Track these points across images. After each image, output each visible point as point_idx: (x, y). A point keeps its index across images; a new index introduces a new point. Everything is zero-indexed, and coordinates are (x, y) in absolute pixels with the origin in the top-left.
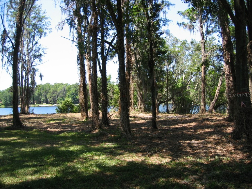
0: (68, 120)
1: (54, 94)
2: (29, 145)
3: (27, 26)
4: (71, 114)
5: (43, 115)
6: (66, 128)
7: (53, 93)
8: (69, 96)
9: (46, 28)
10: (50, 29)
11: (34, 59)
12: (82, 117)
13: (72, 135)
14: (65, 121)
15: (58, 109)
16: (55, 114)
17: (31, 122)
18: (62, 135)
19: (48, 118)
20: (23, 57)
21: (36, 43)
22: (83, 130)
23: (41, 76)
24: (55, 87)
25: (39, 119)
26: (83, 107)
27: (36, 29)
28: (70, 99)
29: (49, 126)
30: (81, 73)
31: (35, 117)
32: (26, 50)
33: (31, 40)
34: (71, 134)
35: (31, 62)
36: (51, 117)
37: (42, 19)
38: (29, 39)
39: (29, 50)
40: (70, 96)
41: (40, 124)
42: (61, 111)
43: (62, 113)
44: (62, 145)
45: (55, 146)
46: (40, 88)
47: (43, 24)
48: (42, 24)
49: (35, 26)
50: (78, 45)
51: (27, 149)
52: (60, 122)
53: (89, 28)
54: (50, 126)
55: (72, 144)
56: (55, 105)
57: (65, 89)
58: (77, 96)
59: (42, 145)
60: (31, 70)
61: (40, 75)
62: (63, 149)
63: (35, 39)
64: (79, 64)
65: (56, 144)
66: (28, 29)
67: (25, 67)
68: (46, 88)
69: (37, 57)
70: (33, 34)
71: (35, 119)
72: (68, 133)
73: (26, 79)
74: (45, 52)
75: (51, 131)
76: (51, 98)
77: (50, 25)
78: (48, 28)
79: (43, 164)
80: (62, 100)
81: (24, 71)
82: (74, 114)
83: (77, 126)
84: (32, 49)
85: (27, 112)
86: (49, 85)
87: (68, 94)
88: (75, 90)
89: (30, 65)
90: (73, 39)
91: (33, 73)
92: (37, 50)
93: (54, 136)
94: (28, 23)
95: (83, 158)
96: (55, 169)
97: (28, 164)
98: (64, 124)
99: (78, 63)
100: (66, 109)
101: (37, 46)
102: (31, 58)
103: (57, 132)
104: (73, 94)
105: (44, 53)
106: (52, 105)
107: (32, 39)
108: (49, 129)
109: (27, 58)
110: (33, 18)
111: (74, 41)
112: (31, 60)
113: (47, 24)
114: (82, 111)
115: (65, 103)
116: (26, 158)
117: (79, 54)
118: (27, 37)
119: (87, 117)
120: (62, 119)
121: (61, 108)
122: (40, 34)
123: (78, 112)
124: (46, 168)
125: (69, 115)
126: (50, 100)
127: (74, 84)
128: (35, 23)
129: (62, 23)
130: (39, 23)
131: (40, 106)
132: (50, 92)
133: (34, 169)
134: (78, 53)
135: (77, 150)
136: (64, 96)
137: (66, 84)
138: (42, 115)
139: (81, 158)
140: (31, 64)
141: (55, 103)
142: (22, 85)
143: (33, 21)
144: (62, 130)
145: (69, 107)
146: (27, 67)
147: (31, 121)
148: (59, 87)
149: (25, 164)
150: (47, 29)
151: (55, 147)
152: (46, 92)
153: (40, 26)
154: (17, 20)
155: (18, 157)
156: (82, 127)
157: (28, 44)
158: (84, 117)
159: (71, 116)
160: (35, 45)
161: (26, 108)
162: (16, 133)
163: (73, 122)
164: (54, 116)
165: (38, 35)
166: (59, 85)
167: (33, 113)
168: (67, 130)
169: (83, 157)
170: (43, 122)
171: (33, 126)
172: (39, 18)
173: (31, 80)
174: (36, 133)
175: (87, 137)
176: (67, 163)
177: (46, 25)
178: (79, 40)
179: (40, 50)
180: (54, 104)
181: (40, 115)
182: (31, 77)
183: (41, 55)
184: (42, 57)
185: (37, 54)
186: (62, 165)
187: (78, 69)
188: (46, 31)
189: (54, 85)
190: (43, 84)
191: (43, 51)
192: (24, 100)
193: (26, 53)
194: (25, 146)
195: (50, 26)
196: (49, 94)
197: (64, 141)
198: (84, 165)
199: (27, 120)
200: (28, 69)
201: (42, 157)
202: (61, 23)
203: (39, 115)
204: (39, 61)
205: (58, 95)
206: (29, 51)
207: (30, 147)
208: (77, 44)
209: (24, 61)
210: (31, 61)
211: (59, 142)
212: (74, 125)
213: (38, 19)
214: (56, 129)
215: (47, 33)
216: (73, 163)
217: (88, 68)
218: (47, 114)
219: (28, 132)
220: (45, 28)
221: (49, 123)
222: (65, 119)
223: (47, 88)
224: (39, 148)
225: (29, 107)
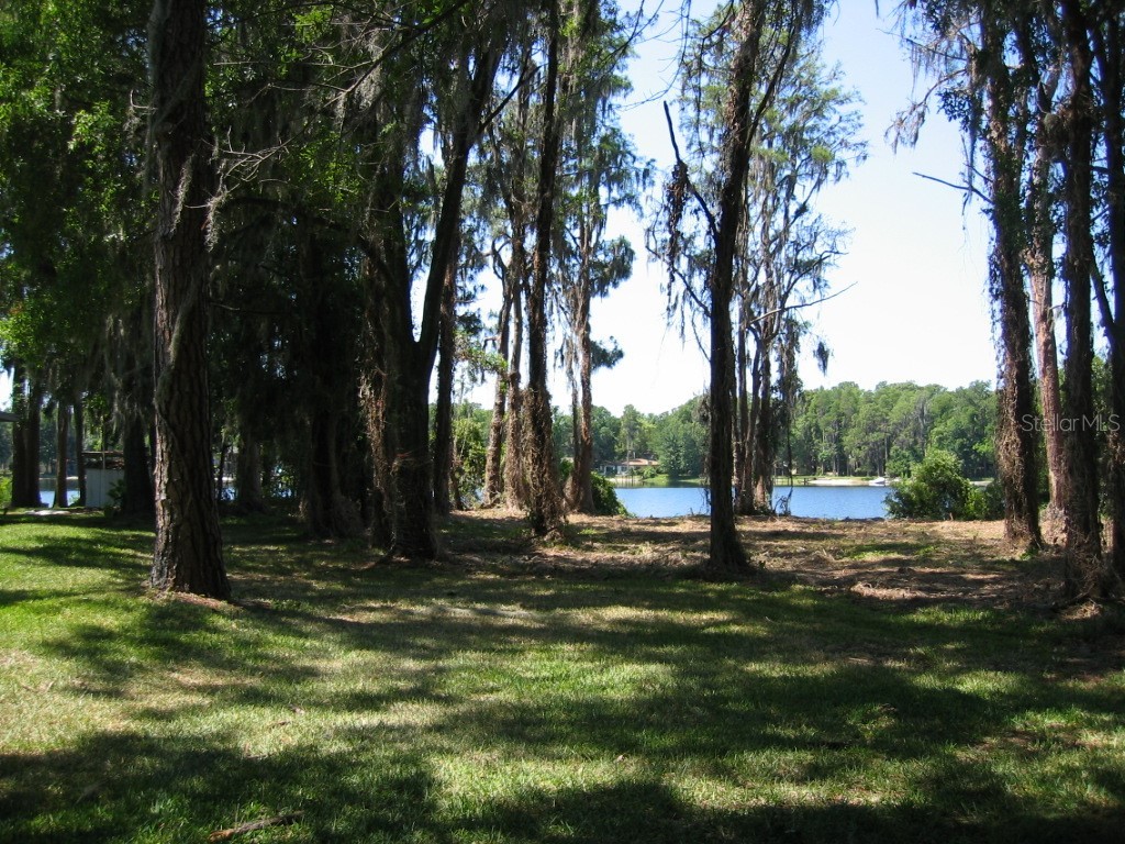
0: (945, 550)
1: (873, 431)
2: (779, 651)
3: (763, 139)
4: (956, 524)
5: (830, 523)
6: (939, 586)
7: (871, 429)
8: (940, 440)
9: (844, 144)
10: (862, 144)
11: (792, 281)
12: (1007, 539)
13: (967, 621)
14: (931, 556)
15: (897, 501)
16: (882, 520)
17: (781, 551)
18: (920, 617)
19: (854, 536)
20: (745, 273)
21: (803, 209)
22: (1017, 603)
23: (822, 353)
24: (880, 401)
25: (815, 543)
26: (1015, 496)
27: (801, 149)
28: (949, 458)
29: (859, 574)
30: (1006, 335)
31: (798, 530)
32: (760, 243)
33: (778, 199)
34: (962, 616)
35: (779, 293)
36: (866, 535)
37: (823, 103)
38: (771, 195)
39: (770, 243)
40: (946, 443)
41: (820, 561)
42: (908, 507)
43: (911, 516)
44: (925, 664)
45: (890, 664)
46: (816, 406)
47: (829, 125)
48: (824, 125)
49: (794, 136)
50: (991, 206)
51: (771, 669)
52: (909, 560)
53: (1052, 123)
54: (864, 573)
55: (972, 662)
56: (881, 479)
57: (922, 410)
58: (982, 442)
59: (837, 655)
60: (778, 327)
61: (816, 348)
62: (927, 681)
63: (795, 193)
64: (996, 297)
65: (898, 658)
66: (766, 153)
67: (756, 314)
68: (841, 406)
69: (807, 272)
70: (787, 172)
71: (798, 542)
72: (947, 609)
73: (760, 366)
74: (840, 248)
75: (871, 598)
76: (860, 448)
77: (860, 126)
78: (852, 140)
79: (844, 737)
80: (911, 458)
81: (751, 333)
82: (971, 525)
83: (988, 583)
84: (782, 237)
85: (762, 508)
86: (854, 392)
87: (938, 433)
88: (973, 416)
89: (775, 304)
90: (970, 183)
91: (787, 339)
92: (807, 240)
93: (884, 618)
94: (766, 128)
95: (1026, 733)
96: (899, 768)
97: (780, 731)
98: (928, 570)
99: (994, 291)
100: (931, 502)
101: (805, 224)
102: (780, 277)
103: (897, 601)
104: (960, 433)
105: (837, 253)
106: (865, 482)
107: (783, 194)
108: (859, 587)
109: (762, 278)
110: (788, 103)
111: (972, 189)
112: (779, 283)
113: (848, 125)
114: (1010, 511)
115: (928, 475)
116: (769, 705)
117: (996, 250)
118: (764, 185)
119: (1033, 543)
120: (918, 547)
121: (908, 496)
122: (817, 168)
123: (989, 518)
124: (862, 759)
125: (947, 528)
126: (858, 458)
127: (966, 386)
128: (796, 122)
129: (914, 113)
130: (810, 123)
131: (815, 486)
132: (859, 422)
133: (808, 757)
134: (993, 243)
135: (998, 692)
136: (920, 441)
137: (928, 388)
138: (824, 523)
139: (1016, 733)
140: (779, 303)
141: (878, 472)
142: (744, 392)
143: (788, 118)
144: (919, 594)
145: (944, 491)
146: (763, 315)
147: (782, 547)
148: (895, 402)
149: (769, 730)
150: (846, 146)
151: (894, 670)
152: (839, 421)
153: (815, 135)
154: (728, 119)
155: (737, 700)
156: (1011, 587)
157: (767, 214)
158: (1022, 542)
159: (956, 534)
160: (798, 221)
161: (758, 491)
162: (722, 595)
163: (966, 563)
164: (880, 531)
165: (807, 174)
166: (897, 391)
167: (786, 514)
168: (939, 595)
169: (1026, 726)
170: (834, 555)
171: (789, 568)
172: (813, 103)
173: (781, 369)
174: (807, 602)
175: (1040, 636)
176: (952, 746)
177: (844, 129)
178: (997, 186)
179: (818, 237)
180: (876, 475)
181: (815, 521)
182: (780, 359)
183: (820, 261)
184: (827, 268)
185: (805, 256)
186: (932, 754)
187: (993, 316)
188: (841, 154)
189: (873, 389)
190: (828, 387)
191: (831, 242)
192: (750, 454)
193: (760, 256)
194: (764, 653)
195: (860, 131)
196: (852, 431)
197: (932, 645)
198: (1036, 765)
199: (764, 543)
200: (766, 324)
201: (839, 710)
202: (911, 114)
203: (814, 523)
204: (815, 287)
205: (894, 435)
206: (773, 246)
207: (785, 661)
208: (986, 205)
209: (753, 288)
210: (780, 290)
211: (911, 651)
212: (971, 576)
213: (807, 108)
214: (893, 587)
215: (847, 162)
216: (979, 750)
217: (1039, 315)
218: (847, 520)
219: (770, 595)
220: (838, 142)
221: (858, 559)
222: (927, 546)
223: (844, 406)
224: (821, 669)
225: (769, 488)
